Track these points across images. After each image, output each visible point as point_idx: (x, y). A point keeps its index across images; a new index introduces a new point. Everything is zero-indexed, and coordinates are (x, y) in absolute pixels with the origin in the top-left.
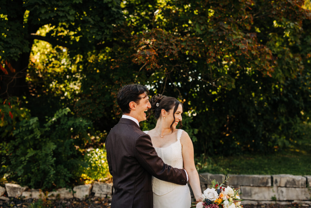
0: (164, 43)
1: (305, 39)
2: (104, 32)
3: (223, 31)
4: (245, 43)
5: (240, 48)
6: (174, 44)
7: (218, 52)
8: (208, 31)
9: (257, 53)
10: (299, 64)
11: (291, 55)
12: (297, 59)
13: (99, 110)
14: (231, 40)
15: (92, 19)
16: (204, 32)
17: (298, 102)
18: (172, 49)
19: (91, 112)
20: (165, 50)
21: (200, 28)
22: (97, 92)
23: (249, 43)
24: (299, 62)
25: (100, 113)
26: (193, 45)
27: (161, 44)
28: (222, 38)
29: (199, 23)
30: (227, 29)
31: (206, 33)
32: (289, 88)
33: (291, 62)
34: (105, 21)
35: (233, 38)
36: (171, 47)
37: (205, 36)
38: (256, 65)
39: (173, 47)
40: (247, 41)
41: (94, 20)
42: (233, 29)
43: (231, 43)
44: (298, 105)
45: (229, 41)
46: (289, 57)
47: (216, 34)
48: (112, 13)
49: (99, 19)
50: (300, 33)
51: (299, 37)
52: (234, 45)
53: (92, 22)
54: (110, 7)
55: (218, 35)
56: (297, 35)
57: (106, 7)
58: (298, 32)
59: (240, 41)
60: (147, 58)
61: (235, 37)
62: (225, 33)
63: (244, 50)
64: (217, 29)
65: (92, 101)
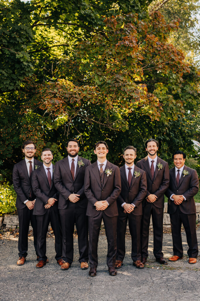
1: (185, 88)
2: (16, 83)
3: (119, 82)
5: (134, 97)
8: (106, 82)
11: (174, 102)
12: (179, 105)
13: (8, 150)
14: (126, 90)
15: (5, 71)
16: (102, 83)
17: (178, 141)
18: (76, 97)
20: (70, 98)
21: (99, 80)
24: (181, 107)
25: (9, 153)
29: (98, 75)
30: (123, 81)
31: (104, 83)
33: (174, 107)
34: (16, 73)
36: (75, 96)
42: (127, 80)
43: (126, 93)
45: (125, 91)
48: (23, 66)
49: (11, 72)
50: (181, 83)
51: (180, 87)
52: (129, 95)
53: (6, 75)
54: (22, 62)
55: (115, 86)
56: (179, 84)
57: (18, 62)
58: (179, 82)
59: (134, 91)
60: (56, 106)
61: (129, 88)
62: (121, 84)
63: (137, 99)
64: (114, 80)
65: (1, 142)
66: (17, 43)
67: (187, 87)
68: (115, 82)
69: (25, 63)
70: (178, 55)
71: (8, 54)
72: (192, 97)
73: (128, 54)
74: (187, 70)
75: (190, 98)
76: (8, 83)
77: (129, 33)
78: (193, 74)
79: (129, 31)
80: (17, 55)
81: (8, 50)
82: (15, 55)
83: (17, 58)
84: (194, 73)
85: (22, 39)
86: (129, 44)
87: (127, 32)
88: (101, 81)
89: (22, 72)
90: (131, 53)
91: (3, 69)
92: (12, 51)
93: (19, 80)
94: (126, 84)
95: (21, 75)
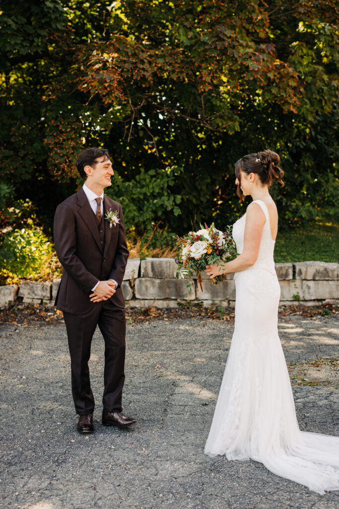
0: (131, 60)
2: (33, 41)
3: (224, 40)
4: (258, 61)
5: (251, 69)
6: (145, 61)
8: (199, 40)
9: (275, 76)
11: (326, 78)
12: (335, 83)
13: (25, 167)
15: (13, 20)
16: (193, 41)
18: (143, 69)
19: (13, 172)
21: (187, 36)
23: (263, 60)
25: (27, 172)
27: (125, 62)
29: (185, 27)
30: (230, 37)
31: (196, 43)
32: (319, 128)
33: (325, 88)
34: (33, 23)
35: (239, 52)
36: (141, 66)
37: (194, 48)
39: (144, 67)
41: (16, 23)
42: (239, 37)
43: (236, 60)
45: (234, 56)
46: (322, 80)
47: (213, 46)
48: (46, 10)
49: (24, 20)
52: (242, 64)
53: (14, 26)
55: (216, 48)
59: (250, 57)
60: (106, 85)
61: (242, 51)
62: (227, 44)
63: (257, 72)
64: (214, 37)
65: (12, 153)
69: (49, 4)
76: (19, 42)
88: (191, 38)
89: (43, 21)
93: (39, 36)
94: (236, 43)
95: (42, 27)
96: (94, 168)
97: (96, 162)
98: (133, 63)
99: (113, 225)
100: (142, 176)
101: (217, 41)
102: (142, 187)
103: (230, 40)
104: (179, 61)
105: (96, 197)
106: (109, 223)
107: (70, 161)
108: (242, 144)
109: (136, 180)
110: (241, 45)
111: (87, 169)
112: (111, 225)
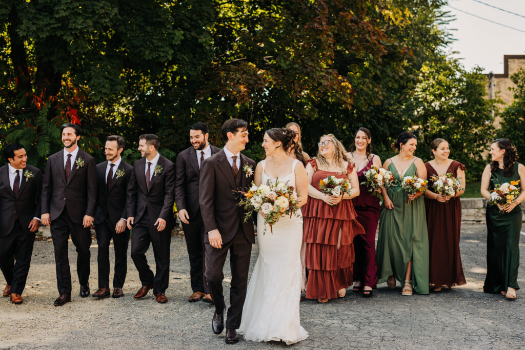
0: (253, 78)
1: (385, 69)
2: (197, 68)
3: (307, 68)
4: (327, 80)
5: (323, 84)
6: (262, 79)
7: (303, 87)
8: (293, 67)
9: (338, 87)
10: (378, 95)
11: (371, 86)
12: (376, 90)
13: (181, 140)
14: (315, 77)
15: (187, 56)
16: (289, 67)
17: (382, 129)
18: (261, 84)
19: (175, 143)
20: (255, 85)
21: (285, 63)
22: (180, 122)
23: (331, 79)
24: (378, 92)
26: (279, 79)
27: (250, 79)
28: (307, 74)
29: (284, 58)
30: (311, 66)
31: (291, 68)
32: (373, 114)
33: (370, 92)
34: (197, 57)
35: (316, 74)
36: (260, 82)
37: (290, 71)
38: (337, 97)
39: (261, 82)
40: (329, 77)
41: (188, 58)
42: (316, 65)
43: (315, 79)
44: (383, 131)
45: (313, 77)
46: (368, 87)
47: (302, 71)
48: (205, 51)
49: (192, 56)
50: (379, 64)
51: (379, 68)
52: (318, 81)
53: (187, 60)
54: (205, 47)
55: (303, 72)
56: (376, 66)
57: (201, 46)
58: (377, 63)
59: (323, 78)
60: (241, 94)
61: (318, 74)
62: (309, 70)
63: (326, 86)
64: (302, 66)
65: (174, 131)
66: (198, 25)
67: (387, 68)
68: (302, 67)
69: (208, 48)
70: (374, 34)
71: (189, 38)
72: (393, 80)
73: (318, 37)
74: (383, 52)
75: (390, 81)
76: (189, 68)
77: (319, 11)
78: (394, 53)
79: (319, 9)
80: (200, 40)
81: (190, 34)
82: (197, 39)
83: (199, 42)
84: (395, 51)
85: (204, 21)
86: (318, 26)
87: (317, 11)
88: (288, 65)
89: (203, 57)
90: (321, 36)
91: (185, 54)
92: (194, 34)
93: (200, 64)
94: (314, 70)
95: (202, 60)
96: (235, 135)
97: (237, 131)
98: (255, 80)
99: (248, 176)
100: (255, 146)
101: (304, 68)
102: (256, 153)
103: (311, 67)
104: (281, 78)
105: (233, 155)
106: (246, 174)
107: (214, 137)
108: (321, 125)
109: (251, 149)
110: (317, 70)
111: (229, 134)
112: (247, 175)
